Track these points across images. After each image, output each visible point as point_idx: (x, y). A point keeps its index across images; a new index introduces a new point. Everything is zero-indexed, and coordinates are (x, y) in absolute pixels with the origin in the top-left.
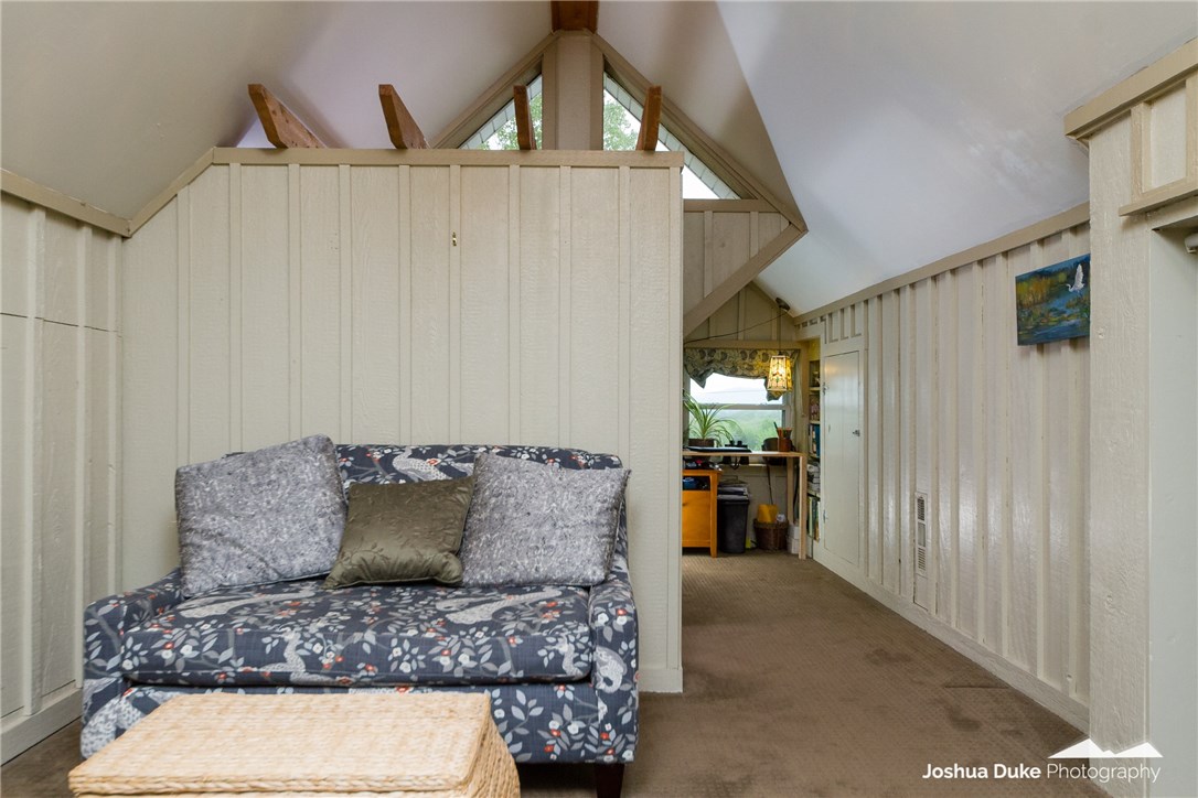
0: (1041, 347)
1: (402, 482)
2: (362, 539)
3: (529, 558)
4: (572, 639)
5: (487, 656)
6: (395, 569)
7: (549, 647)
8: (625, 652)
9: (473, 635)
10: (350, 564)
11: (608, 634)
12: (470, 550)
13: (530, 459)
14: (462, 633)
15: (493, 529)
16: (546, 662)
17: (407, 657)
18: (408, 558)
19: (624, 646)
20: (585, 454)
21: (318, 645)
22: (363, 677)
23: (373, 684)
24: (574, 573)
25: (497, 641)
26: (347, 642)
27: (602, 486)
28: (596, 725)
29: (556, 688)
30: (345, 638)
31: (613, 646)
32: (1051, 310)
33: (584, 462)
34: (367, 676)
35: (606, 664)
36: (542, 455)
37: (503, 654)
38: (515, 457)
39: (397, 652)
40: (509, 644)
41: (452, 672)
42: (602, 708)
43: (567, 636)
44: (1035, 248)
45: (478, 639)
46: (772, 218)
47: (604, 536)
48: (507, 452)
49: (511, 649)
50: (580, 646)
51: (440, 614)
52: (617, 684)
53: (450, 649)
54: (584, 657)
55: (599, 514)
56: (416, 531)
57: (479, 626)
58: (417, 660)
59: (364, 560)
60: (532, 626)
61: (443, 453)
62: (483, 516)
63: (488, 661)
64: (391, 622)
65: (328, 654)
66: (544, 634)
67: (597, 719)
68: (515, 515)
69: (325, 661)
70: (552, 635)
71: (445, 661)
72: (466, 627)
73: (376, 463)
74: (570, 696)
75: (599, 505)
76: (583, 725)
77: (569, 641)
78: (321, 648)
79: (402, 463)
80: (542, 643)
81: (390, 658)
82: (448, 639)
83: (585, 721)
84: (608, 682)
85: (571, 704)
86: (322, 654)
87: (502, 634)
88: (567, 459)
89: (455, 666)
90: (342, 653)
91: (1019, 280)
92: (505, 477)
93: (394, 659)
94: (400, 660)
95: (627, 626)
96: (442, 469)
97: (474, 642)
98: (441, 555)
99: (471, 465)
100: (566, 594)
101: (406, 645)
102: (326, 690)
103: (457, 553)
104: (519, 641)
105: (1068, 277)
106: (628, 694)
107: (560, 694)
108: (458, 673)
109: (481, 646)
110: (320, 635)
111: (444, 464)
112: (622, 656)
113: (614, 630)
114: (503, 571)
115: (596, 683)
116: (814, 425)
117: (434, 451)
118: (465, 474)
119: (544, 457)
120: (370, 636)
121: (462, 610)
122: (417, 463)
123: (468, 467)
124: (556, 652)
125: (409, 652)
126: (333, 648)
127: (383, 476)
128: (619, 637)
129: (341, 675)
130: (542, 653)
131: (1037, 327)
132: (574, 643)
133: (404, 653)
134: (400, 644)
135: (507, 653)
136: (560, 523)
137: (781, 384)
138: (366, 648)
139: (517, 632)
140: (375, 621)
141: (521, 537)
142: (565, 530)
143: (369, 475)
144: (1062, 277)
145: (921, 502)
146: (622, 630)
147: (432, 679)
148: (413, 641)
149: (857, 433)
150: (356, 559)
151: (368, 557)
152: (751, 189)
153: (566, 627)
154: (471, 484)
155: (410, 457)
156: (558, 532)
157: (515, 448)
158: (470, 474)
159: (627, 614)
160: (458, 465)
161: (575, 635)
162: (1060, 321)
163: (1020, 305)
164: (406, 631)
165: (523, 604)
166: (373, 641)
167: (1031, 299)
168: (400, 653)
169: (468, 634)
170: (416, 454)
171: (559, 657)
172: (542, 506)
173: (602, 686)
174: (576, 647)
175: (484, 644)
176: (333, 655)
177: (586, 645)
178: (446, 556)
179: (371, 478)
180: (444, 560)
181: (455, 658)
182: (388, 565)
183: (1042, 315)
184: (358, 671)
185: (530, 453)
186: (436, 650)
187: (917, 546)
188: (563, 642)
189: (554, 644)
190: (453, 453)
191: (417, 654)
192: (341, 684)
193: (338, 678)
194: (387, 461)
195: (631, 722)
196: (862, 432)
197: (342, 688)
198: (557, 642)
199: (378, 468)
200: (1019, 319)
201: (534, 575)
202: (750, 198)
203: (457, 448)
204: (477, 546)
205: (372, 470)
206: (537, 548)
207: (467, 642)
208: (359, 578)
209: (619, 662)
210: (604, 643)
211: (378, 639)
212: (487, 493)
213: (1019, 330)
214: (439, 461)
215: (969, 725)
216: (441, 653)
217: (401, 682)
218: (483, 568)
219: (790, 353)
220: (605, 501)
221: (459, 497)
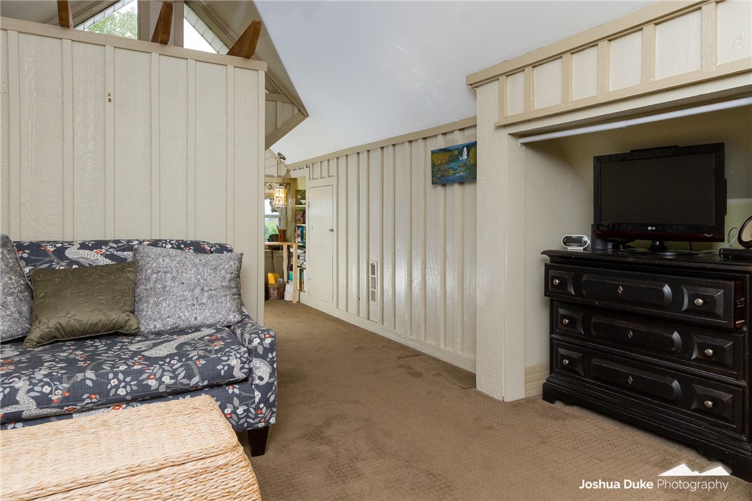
0: (444, 185)
1: (74, 266)
2: (56, 308)
3: (189, 311)
4: (238, 356)
5: (182, 375)
6: (87, 328)
7: (224, 363)
8: (271, 359)
9: (169, 363)
10: (48, 327)
11: (260, 350)
12: (142, 310)
13: (173, 248)
14: (161, 363)
15: (158, 295)
16: (222, 372)
17: (123, 384)
18: (98, 319)
19: (270, 356)
20: (208, 243)
21: (46, 387)
22: (87, 404)
23: (95, 407)
24: (221, 319)
25: (188, 364)
26: (72, 382)
27: (226, 263)
28: (254, 406)
29: (227, 388)
30: (69, 379)
31: (264, 357)
32: (450, 168)
33: (209, 248)
34: (91, 403)
35: (259, 368)
36: (180, 245)
37: (193, 372)
38: (162, 246)
39: (114, 382)
40: (196, 365)
41: (157, 389)
42: (258, 395)
43: (235, 355)
44: (440, 137)
45: (174, 365)
46: (289, 106)
47: (235, 294)
48: (155, 243)
49: (198, 368)
50: (244, 359)
51: (136, 353)
52: (266, 379)
53: (155, 374)
54: (246, 366)
55: (230, 281)
56: (101, 300)
57: (171, 356)
58: (130, 386)
59: (60, 324)
60: (210, 352)
61: (106, 246)
62: (148, 287)
63: (183, 378)
64: (102, 363)
65: (56, 392)
66: (219, 355)
67: (254, 402)
68: (173, 285)
69: (54, 398)
70: (224, 356)
71: (153, 383)
72: (163, 359)
73: (51, 254)
74: (237, 391)
75: (229, 276)
76: (245, 407)
77: (236, 358)
78: (50, 389)
79: (71, 253)
80: (219, 361)
81: (109, 387)
82: (152, 368)
83: (246, 405)
84: (261, 378)
85: (238, 396)
86: (51, 393)
87: (188, 359)
88: (198, 247)
89: (160, 384)
90: (69, 390)
91: (433, 153)
92: (161, 260)
93: (112, 387)
94: (117, 387)
95: (272, 344)
96: (107, 256)
97: (171, 367)
98: (125, 314)
99: (131, 253)
100: (218, 331)
101: (121, 376)
102: (52, 419)
103: (133, 312)
104: (203, 362)
105: (459, 153)
106: (273, 383)
107: (230, 391)
108: (162, 389)
109: (177, 369)
110: (46, 380)
111: (109, 253)
112: (269, 362)
113: (264, 347)
114: (171, 322)
115: (253, 381)
116: (299, 227)
117: (97, 245)
118: (126, 259)
119: (182, 246)
120: (90, 374)
121: (151, 348)
122: (85, 253)
123: (128, 255)
124: (229, 365)
125: (124, 381)
126: (60, 387)
127: (58, 263)
128: (267, 351)
129: (68, 406)
130: (220, 367)
131: (443, 176)
132: (240, 358)
133: (120, 382)
134: (116, 376)
135: (196, 371)
136: (206, 288)
137: (281, 203)
138: (89, 383)
139: (200, 357)
140: (89, 364)
141: (180, 299)
142: (210, 292)
143: (46, 263)
144: (456, 153)
145: (373, 266)
146: (268, 346)
147: (142, 396)
148: (125, 373)
149: (332, 230)
150: (53, 323)
151: (64, 321)
152: (277, 89)
153: (233, 349)
154: (134, 266)
155: (78, 249)
156: (206, 294)
157: (160, 241)
158: (130, 259)
159: (271, 336)
160: (119, 253)
161: (240, 353)
162: (455, 174)
163: (433, 165)
164: (118, 367)
165: (193, 340)
166: (94, 377)
167: (439, 162)
168: (117, 383)
169: (165, 363)
170: (83, 246)
171: (231, 368)
172: (191, 278)
173: (257, 381)
174: (241, 360)
175: (179, 367)
176: (61, 392)
177: (246, 358)
178: (128, 315)
179: (48, 265)
180: (127, 318)
181: (159, 380)
182: (80, 326)
183: (446, 170)
184: (84, 400)
185: (171, 244)
186: (144, 376)
187: (371, 289)
188: (233, 359)
189: (227, 361)
190: (115, 246)
191: (130, 382)
192: (67, 412)
193: (66, 408)
194: (60, 252)
195: (274, 401)
196: (335, 230)
197: (68, 415)
198: (229, 359)
199: (53, 257)
200: (432, 172)
201: (193, 322)
202: (275, 93)
203: (117, 242)
204: (148, 307)
205: (48, 259)
206: (194, 305)
207: (166, 368)
208: (55, 337)
209: (268, 366)
210: (258, 356)
211: (97, 376)
212: (149, 271)
213: (432, 177)
214: (104, 251)
215: (418, 375)
216: (148, 378)
217: (118, 402)
218: (155, 320)
219: (284, 185)
220: (232, 273)
221: (128, 274)
